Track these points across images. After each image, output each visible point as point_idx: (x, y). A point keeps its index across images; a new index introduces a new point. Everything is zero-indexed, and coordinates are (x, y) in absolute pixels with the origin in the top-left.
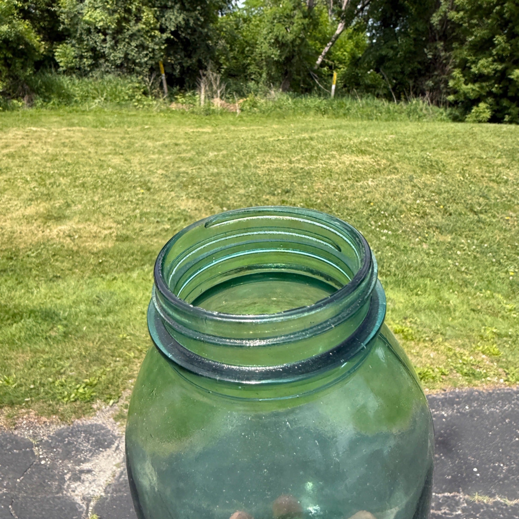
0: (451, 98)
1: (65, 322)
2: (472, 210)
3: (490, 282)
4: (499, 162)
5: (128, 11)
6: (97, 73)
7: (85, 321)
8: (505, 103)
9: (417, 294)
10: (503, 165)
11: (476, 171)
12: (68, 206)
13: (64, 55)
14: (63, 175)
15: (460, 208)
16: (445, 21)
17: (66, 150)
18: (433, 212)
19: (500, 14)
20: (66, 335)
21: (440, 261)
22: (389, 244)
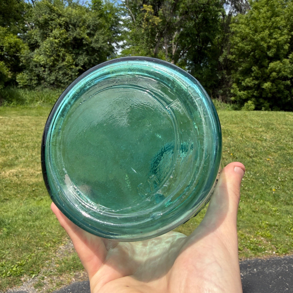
0: (233, 98)
1: (8, 226)
2: (248, 156)
3: (262, 195)
4: (261, 130)
5: (58, 56)
6: (39, 88)
7: (21, 225)
8: (261, 101)
10: (263, 131)
11: (249, 134)
12: (17, 158)
13: (22, 79)
14: (15, 142)
15: (242, 154)
16: (226, 60)
17: (19, 128)
18: (227, 157)
19: (254, 56)
20: (8, 234)
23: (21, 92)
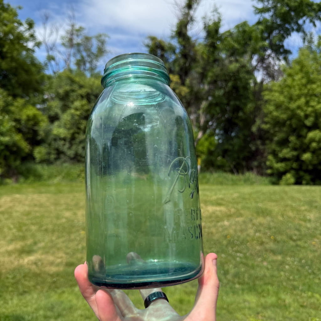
0: (269, 171)
2: (291, 238)
3: (309, 286)
4: (303, 208)
9: (264, 297)
12: (35, 243)
13: (40, 153)
16: (260, 129)
18: (267, 241)
21: (276, 273)
22: (242, 263)
23: (39, 168)
